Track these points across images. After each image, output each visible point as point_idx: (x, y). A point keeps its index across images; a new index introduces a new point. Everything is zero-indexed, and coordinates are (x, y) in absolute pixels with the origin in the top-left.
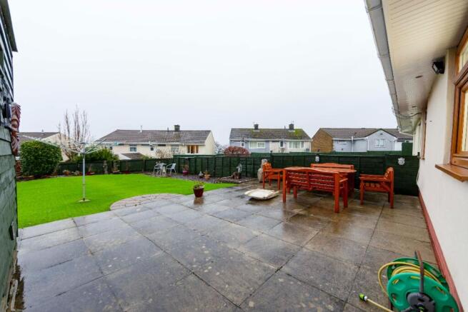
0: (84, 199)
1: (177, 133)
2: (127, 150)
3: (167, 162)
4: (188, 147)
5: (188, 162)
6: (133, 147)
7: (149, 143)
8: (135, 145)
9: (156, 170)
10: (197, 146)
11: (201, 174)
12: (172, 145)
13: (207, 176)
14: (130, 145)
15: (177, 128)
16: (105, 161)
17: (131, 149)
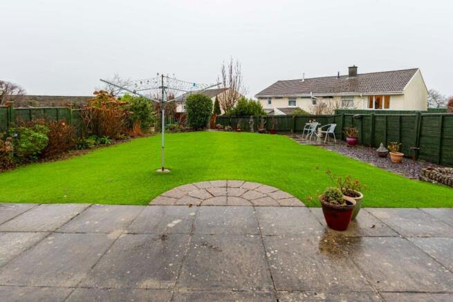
0: (163, 169)
1: (353, 78)
2: (284, 104)
3: (324, 120)
4: (371, 98)
5: (358, 122)
6: (292, 101)
7: (311, 95)
8: (295, 98)
9: (306, 132)
10: (388, 97)
11: (381, 149)
12: (342, 97)
13: (395, 155)
14: (289, 98)
15: (353, 71)
16: (252, 116)
17: (290, 103)
